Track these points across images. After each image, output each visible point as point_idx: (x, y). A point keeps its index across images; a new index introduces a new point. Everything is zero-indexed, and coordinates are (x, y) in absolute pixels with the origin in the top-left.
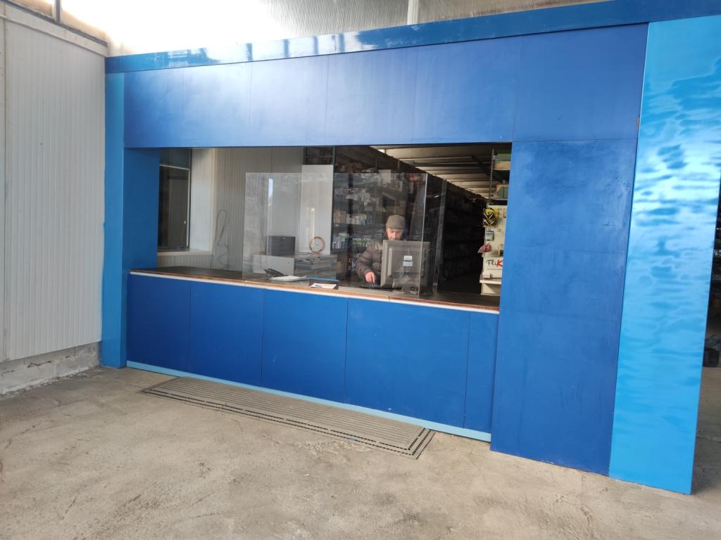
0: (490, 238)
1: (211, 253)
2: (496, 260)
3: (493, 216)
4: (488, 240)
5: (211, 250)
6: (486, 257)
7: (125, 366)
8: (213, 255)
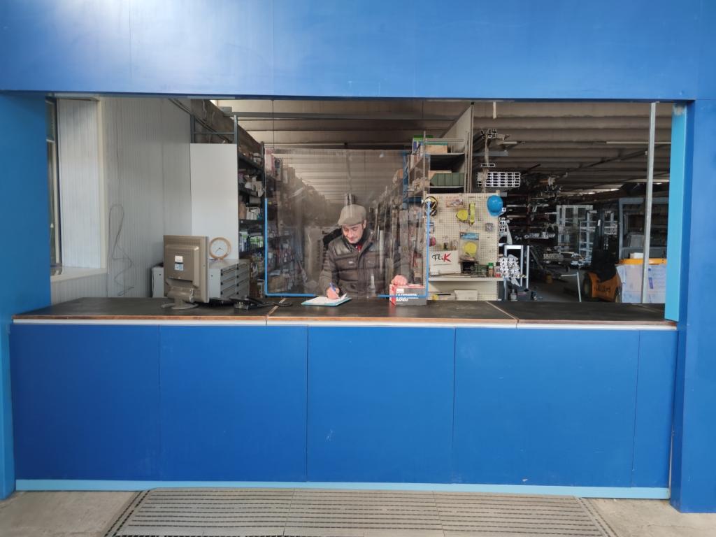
0: (430, 229)
1: (105, 272)
2: (442, 254)
5: (104, 266)
6: (431, 251)
7: (15, 491)
8: (107, 274)
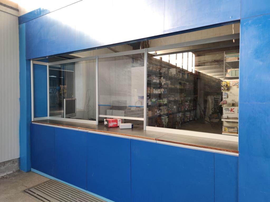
0: (226, 97)
1: (83, 110)
2: (230, 108)
3: (227, 86)
4: (225, 98)
6: (224, 107)
7: (30, 171)
